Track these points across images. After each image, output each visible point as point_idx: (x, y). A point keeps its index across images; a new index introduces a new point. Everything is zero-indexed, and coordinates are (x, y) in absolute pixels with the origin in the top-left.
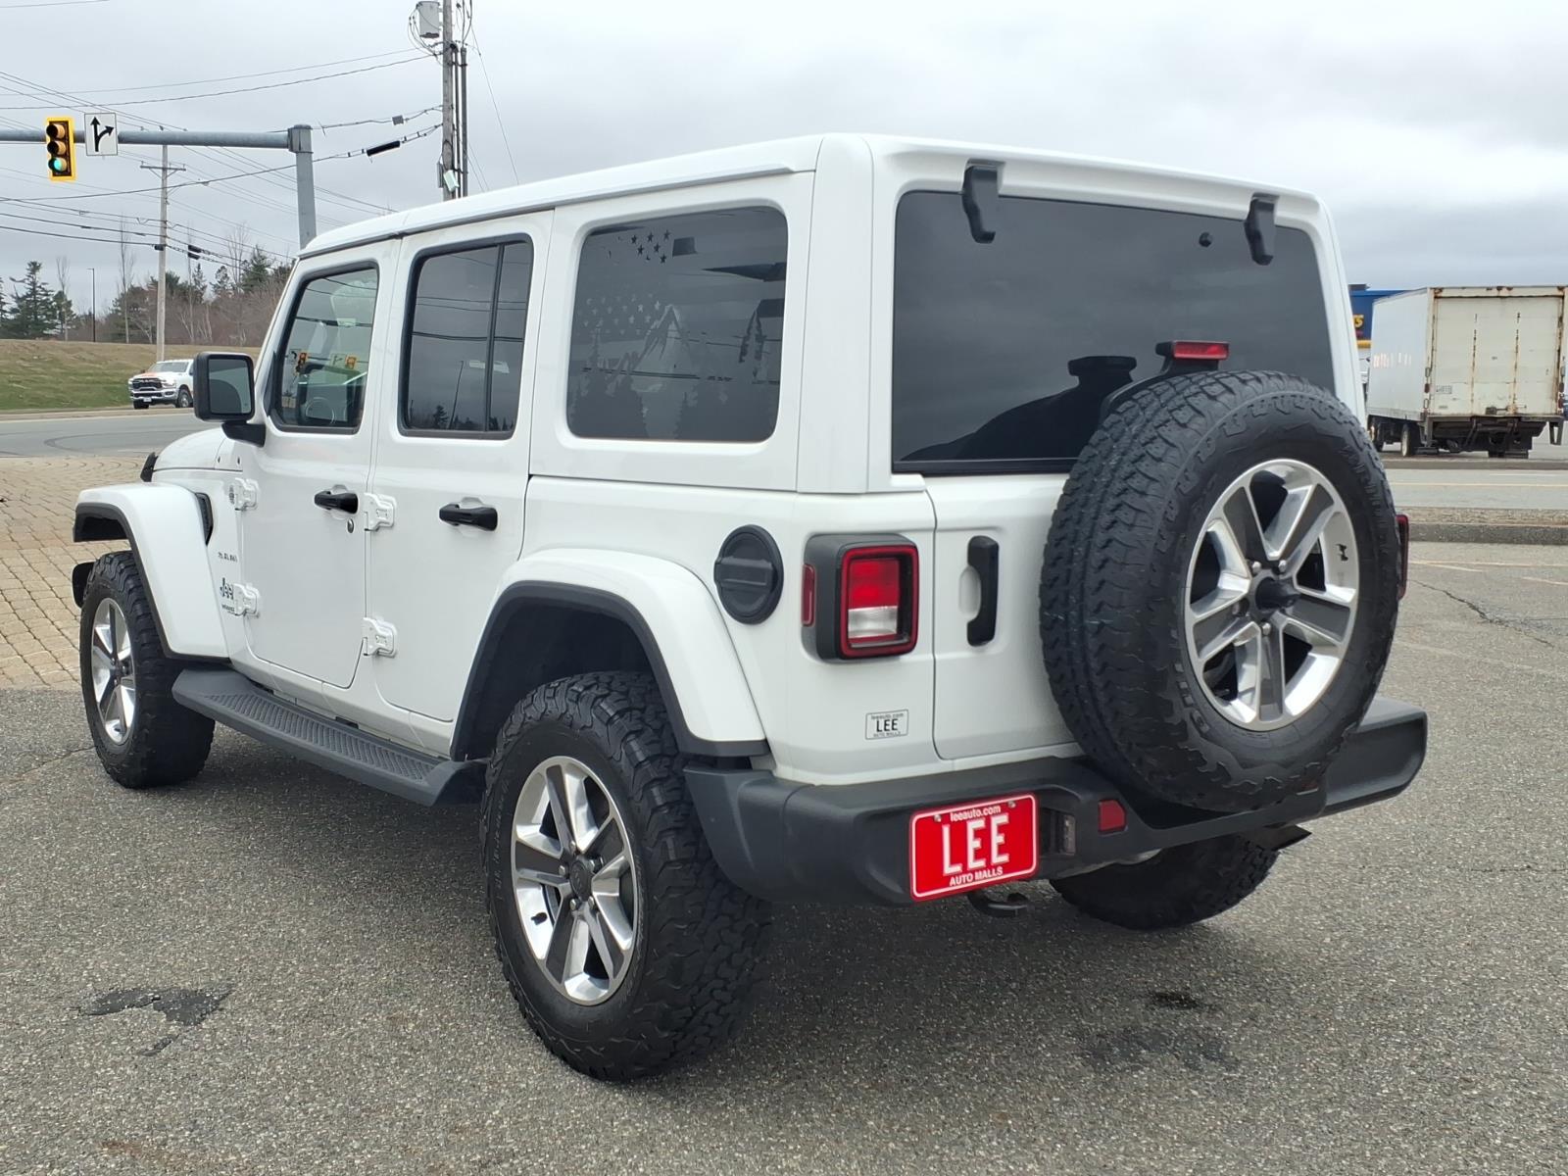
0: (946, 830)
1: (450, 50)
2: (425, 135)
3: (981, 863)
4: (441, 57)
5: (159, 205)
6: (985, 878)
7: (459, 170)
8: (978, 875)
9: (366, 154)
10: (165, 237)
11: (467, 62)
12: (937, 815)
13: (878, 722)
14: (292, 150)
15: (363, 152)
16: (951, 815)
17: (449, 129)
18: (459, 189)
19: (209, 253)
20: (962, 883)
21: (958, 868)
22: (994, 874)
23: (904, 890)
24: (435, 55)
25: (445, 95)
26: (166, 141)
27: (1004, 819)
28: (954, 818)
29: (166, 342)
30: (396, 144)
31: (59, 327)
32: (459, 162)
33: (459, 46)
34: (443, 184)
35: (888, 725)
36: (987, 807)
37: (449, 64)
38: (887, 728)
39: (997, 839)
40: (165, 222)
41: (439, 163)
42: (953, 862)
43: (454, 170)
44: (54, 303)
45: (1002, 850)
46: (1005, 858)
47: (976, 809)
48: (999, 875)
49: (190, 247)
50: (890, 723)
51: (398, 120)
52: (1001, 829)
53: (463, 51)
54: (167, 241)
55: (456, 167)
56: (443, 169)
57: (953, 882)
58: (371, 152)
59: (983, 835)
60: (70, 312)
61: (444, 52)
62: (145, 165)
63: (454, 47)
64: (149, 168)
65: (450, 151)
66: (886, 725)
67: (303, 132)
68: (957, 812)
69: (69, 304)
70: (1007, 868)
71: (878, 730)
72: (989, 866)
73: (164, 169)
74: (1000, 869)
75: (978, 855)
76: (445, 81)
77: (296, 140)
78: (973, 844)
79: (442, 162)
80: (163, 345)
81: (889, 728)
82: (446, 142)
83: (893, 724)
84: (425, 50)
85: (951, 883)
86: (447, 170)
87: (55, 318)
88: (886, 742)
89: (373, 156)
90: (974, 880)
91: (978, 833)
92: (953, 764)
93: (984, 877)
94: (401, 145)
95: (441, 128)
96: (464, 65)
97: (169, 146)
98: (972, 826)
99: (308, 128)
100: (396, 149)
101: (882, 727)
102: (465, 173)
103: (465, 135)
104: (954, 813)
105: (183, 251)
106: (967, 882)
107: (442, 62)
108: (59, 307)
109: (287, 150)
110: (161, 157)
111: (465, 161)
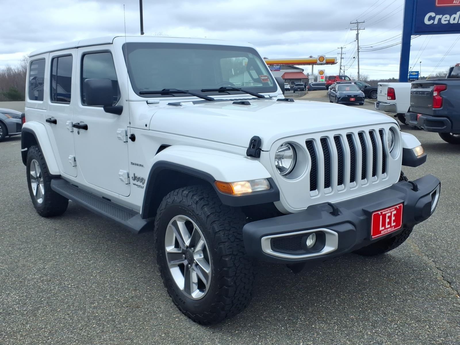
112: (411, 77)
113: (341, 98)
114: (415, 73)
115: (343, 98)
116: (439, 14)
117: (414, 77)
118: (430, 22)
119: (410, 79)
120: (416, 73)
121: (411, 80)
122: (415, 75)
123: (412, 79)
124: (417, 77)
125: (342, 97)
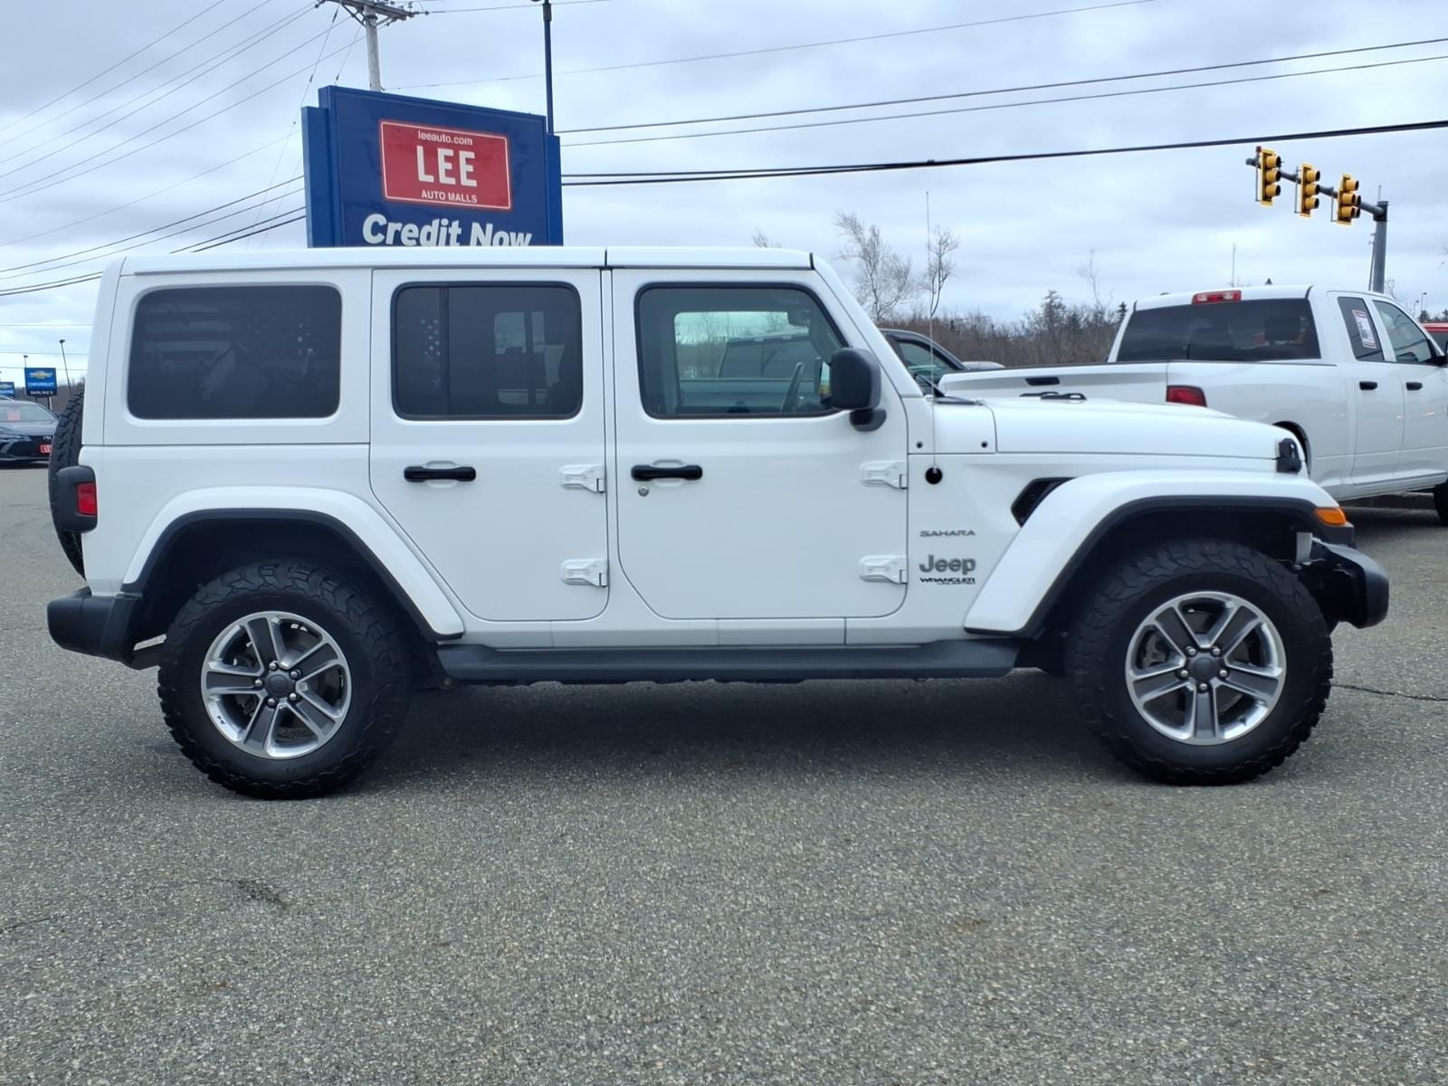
112: (35, 384)
113: (9, 446)
114: (43, 374)
115: (15, 444)
116: (396, 222)
117: (42, 384)
118: (375, 238)
119: (32, 393)
120: (49, 375)
121: (33, 395)
122: (46, 380)
123: (38, 393)
124: (51, 384)
125: (12, 442)
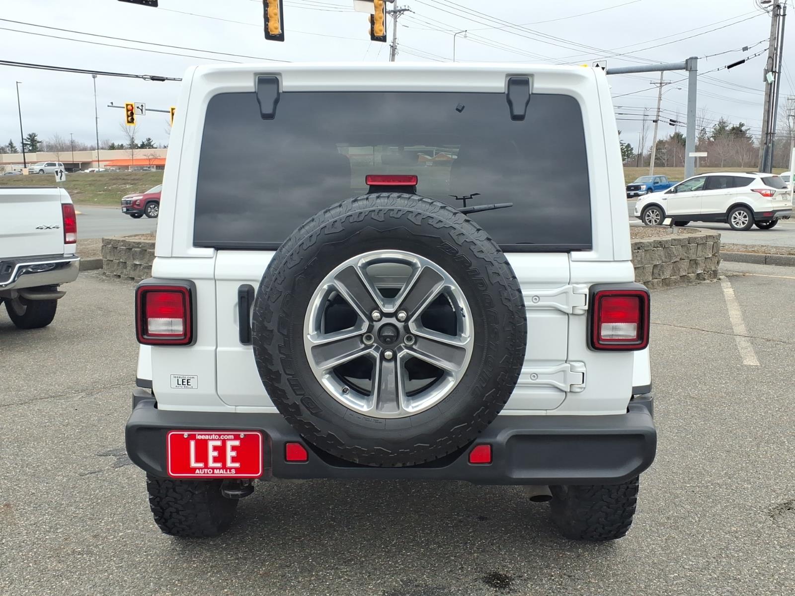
0: (193, 444)
1: (777, 8)
2: (759, 55)
3: (219, 465)
4: (771, 13)
5: (657, 101)
6: (221, 474)
7: (775, 72)
8: (216, 471)
9: (727, 68)
10: (659, 116)
11: (786, 13)
12: (186, 434)
13: (178, 380)
14: (687, 70)
15: (725, 67)
16: (197, 435)
17: (772, 50)
18: (775, 81)
19: (680, 122)
20: (204, 473)
21: (201, 465)
22: (228, 472)
23: (162, 469)
24: (768, 12)
25: (771, 33)
26: (662, 69)
27: (237, 443)
28: (199, 437)
29: (654, 166)
30: (743, 62)
31: (627, 160)
32: (776, 67)
33: (782, 6)
34: (766, 80)
35: (185, 382)
36: (224, 435)
37: (776, 16)
38: (184, 383)
39: (230, 454)
40: (659, 109)
41: (765, 69)
42: (197, 461)
43: (773, 72)
44: (625, 149)
45: (234, 460)
46: (237, 465)
47: (215, 435)
48: (233, 473)
49: (671, 120)
50: (186, 381)
51: (745, 49)
52: (234, 448)
53: (785, 7)
54: (660, 118)
55: (774, 70)
56: (766, 72)
57: (197, 471)
58: (729, 67)
59: (221, 450)
60: (632, 153)
61: (773, 10)
62: (652, 82)
63: (779, 6)
64: (654, 83)
65: (772, 62)
66: (183, 382)
67: (693, 61)
68: (202, 435)
69: (632, 149)
70: (238, 470)
71: (178, 384)
72: (224, 467)
73: (661, 83)
74: (233, 471)
75: (216, 460)
76: (772, 25)
77: (690, 65)
78: (212, 454)
79: (766, 69)
80: (653, 168)
81: (186, 383)
82: (770, 57)
83: (188, 382)
84: (763, 10)
85: (196, 472)
86: (769, 72)
87: (625, 156)
88: (183, 391)
89: (730, 69)
90: (213, 473)
91: (215, 448)
92: (235, 409)
93: (219, 473)
94: (746, 61)
95: (768, 50)
96: (784, 15)
97: (665, 72)
98: (211, 444)
99: (696, 58)
100: (742, 64)
101: (180, 382)
102: (779, 73)
103: (781, 53)
104: (199, 434)
105: (667, 122)
106: (208, 473)
107: (771, 15)
108: (627, 151)
109: (685, 70)
110: (660, 78)
111: (780, 67)
